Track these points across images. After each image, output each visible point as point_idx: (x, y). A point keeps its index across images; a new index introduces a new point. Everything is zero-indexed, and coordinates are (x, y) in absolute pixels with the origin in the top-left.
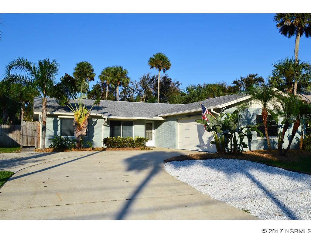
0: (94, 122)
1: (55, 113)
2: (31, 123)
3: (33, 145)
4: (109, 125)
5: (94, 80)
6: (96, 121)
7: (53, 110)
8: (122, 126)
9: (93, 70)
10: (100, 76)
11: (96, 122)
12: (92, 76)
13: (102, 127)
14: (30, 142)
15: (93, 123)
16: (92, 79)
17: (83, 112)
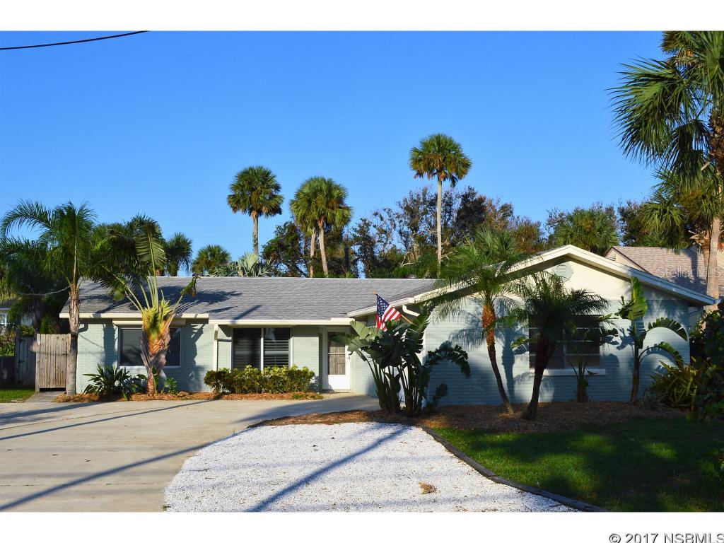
0: (196, 331)
1: (104, 316)
2: (58, 338)
3: (62, 386)
4: (230, 338)
5: (280, 213)
6: (202, 328)
7: (105, 306)
8: (262, 339)
9: (277, 188)
10: (292, 202)
11: (200, 332)
12: (273, 203)
13: (212, 344)
14: (56, 380)
15: (194, 333)
16: (276, 210)
17: (160, 310)
